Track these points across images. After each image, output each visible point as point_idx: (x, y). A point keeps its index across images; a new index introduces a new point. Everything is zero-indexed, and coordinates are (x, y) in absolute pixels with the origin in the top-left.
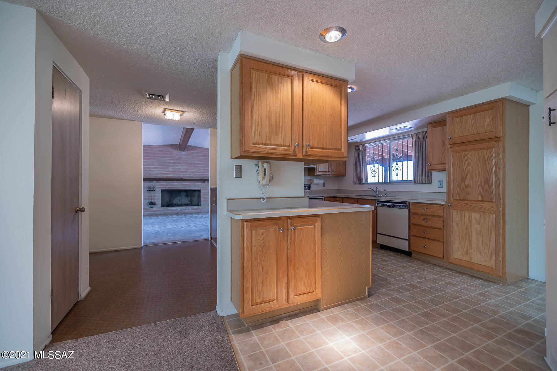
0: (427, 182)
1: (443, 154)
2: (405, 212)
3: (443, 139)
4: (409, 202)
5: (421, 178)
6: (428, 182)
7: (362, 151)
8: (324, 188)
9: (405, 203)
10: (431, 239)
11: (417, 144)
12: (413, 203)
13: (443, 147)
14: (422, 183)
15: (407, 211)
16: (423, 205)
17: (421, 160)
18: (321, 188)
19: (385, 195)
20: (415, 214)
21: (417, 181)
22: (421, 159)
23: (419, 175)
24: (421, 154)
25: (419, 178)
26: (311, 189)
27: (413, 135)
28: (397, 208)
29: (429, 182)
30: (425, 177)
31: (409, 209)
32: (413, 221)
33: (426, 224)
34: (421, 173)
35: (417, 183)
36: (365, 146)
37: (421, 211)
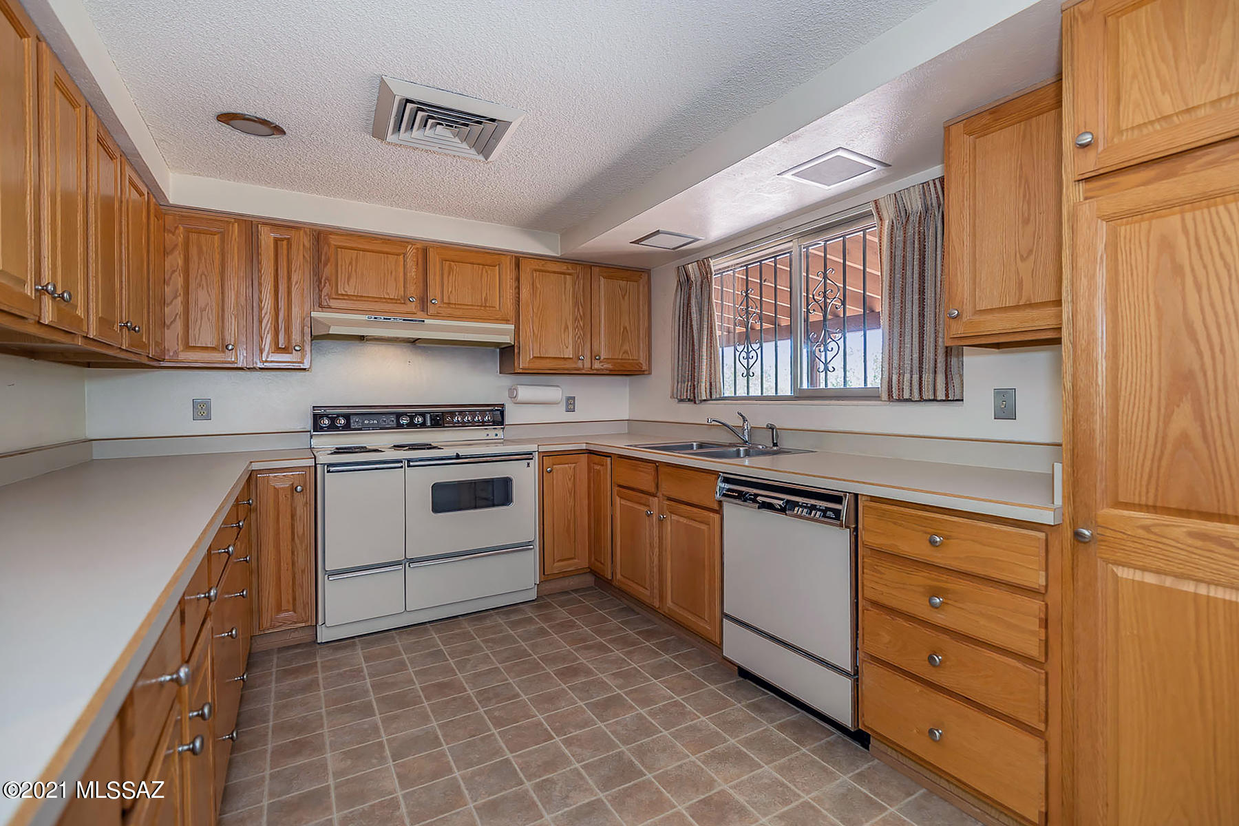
0: (941, 395)
1: (1023, 259)
2: (836, 541)
3: (1027, 181)
4: (856, 495)
5: (916, 377)
6: (947, 395)
7: (699, 283)
8: (570, 417)
9: (838, 500)
10: (968, 700)
11: (899, 238)
12: (874, 499)
13: (1026, 221)
14: (922, 400)
15: (845, 535)
16: (926, 518)
17: (916, 302)
18: (560, 414)
19: (775, 445)
20: (881, 554)
21: (901, 390)
22: (916, 297)
23: (908, 367)
24: (916, 276)
25: (907, 376)
26: (506, 422)
27: (882, 204)
28: (800, 517)
29: (952, 398)
30: (932, 376)
31: (856, 529)
32: (871, 588)
33: (939, 618)
34: (916, 356)
35: (901, 400)
36: (709, 266)
37: (914, 546)
